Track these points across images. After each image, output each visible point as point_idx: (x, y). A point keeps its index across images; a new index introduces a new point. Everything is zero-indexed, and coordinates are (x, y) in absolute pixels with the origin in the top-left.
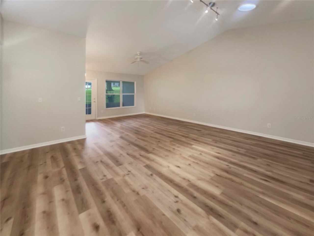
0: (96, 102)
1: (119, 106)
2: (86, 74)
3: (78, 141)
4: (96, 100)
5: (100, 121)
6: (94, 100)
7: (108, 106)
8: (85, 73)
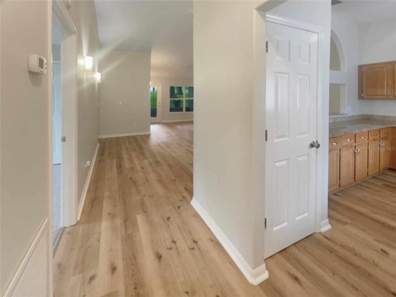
0: (161, 106)
1: (182, 111)
2: (151, 83)
3: (145, 135)
4: (161, 105)
5: (164, 124)
6: (159, 105)
7: (171, 110)
8: (150, 81)
